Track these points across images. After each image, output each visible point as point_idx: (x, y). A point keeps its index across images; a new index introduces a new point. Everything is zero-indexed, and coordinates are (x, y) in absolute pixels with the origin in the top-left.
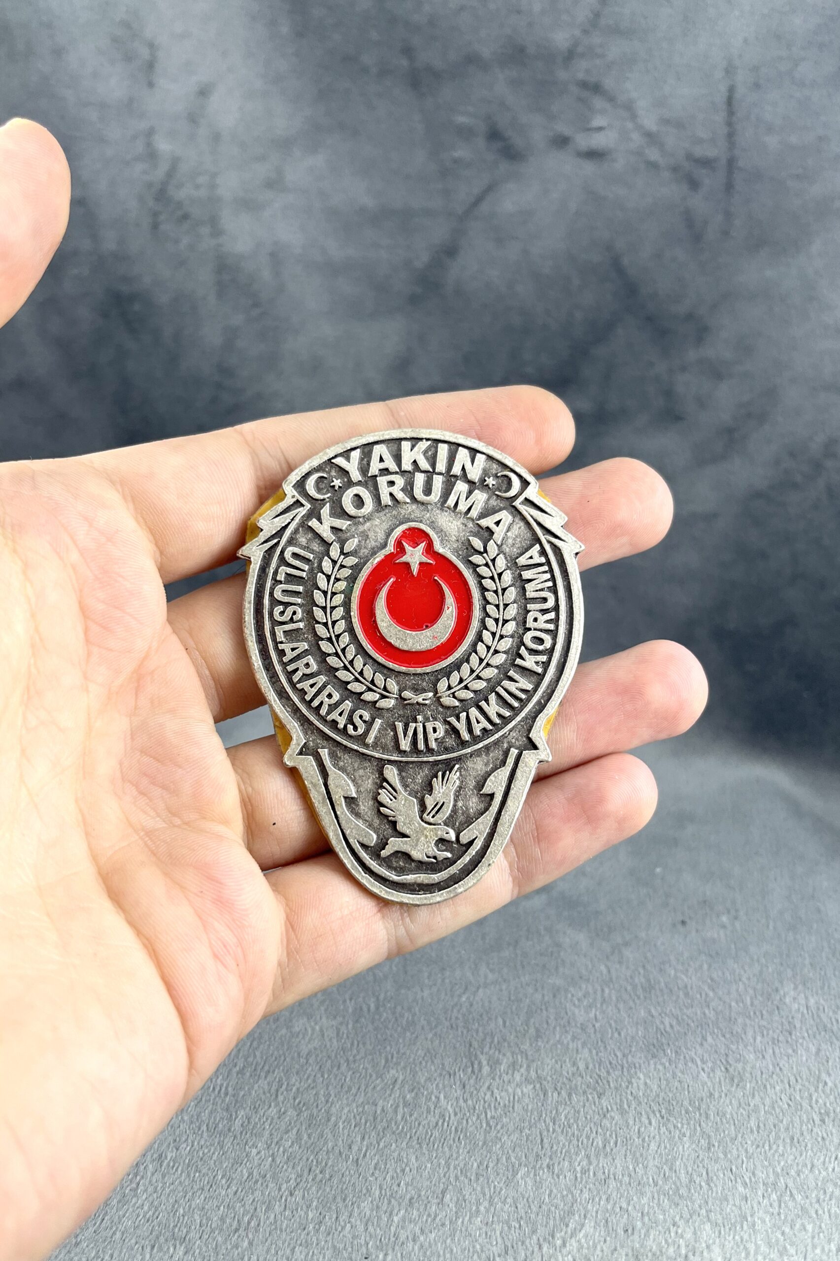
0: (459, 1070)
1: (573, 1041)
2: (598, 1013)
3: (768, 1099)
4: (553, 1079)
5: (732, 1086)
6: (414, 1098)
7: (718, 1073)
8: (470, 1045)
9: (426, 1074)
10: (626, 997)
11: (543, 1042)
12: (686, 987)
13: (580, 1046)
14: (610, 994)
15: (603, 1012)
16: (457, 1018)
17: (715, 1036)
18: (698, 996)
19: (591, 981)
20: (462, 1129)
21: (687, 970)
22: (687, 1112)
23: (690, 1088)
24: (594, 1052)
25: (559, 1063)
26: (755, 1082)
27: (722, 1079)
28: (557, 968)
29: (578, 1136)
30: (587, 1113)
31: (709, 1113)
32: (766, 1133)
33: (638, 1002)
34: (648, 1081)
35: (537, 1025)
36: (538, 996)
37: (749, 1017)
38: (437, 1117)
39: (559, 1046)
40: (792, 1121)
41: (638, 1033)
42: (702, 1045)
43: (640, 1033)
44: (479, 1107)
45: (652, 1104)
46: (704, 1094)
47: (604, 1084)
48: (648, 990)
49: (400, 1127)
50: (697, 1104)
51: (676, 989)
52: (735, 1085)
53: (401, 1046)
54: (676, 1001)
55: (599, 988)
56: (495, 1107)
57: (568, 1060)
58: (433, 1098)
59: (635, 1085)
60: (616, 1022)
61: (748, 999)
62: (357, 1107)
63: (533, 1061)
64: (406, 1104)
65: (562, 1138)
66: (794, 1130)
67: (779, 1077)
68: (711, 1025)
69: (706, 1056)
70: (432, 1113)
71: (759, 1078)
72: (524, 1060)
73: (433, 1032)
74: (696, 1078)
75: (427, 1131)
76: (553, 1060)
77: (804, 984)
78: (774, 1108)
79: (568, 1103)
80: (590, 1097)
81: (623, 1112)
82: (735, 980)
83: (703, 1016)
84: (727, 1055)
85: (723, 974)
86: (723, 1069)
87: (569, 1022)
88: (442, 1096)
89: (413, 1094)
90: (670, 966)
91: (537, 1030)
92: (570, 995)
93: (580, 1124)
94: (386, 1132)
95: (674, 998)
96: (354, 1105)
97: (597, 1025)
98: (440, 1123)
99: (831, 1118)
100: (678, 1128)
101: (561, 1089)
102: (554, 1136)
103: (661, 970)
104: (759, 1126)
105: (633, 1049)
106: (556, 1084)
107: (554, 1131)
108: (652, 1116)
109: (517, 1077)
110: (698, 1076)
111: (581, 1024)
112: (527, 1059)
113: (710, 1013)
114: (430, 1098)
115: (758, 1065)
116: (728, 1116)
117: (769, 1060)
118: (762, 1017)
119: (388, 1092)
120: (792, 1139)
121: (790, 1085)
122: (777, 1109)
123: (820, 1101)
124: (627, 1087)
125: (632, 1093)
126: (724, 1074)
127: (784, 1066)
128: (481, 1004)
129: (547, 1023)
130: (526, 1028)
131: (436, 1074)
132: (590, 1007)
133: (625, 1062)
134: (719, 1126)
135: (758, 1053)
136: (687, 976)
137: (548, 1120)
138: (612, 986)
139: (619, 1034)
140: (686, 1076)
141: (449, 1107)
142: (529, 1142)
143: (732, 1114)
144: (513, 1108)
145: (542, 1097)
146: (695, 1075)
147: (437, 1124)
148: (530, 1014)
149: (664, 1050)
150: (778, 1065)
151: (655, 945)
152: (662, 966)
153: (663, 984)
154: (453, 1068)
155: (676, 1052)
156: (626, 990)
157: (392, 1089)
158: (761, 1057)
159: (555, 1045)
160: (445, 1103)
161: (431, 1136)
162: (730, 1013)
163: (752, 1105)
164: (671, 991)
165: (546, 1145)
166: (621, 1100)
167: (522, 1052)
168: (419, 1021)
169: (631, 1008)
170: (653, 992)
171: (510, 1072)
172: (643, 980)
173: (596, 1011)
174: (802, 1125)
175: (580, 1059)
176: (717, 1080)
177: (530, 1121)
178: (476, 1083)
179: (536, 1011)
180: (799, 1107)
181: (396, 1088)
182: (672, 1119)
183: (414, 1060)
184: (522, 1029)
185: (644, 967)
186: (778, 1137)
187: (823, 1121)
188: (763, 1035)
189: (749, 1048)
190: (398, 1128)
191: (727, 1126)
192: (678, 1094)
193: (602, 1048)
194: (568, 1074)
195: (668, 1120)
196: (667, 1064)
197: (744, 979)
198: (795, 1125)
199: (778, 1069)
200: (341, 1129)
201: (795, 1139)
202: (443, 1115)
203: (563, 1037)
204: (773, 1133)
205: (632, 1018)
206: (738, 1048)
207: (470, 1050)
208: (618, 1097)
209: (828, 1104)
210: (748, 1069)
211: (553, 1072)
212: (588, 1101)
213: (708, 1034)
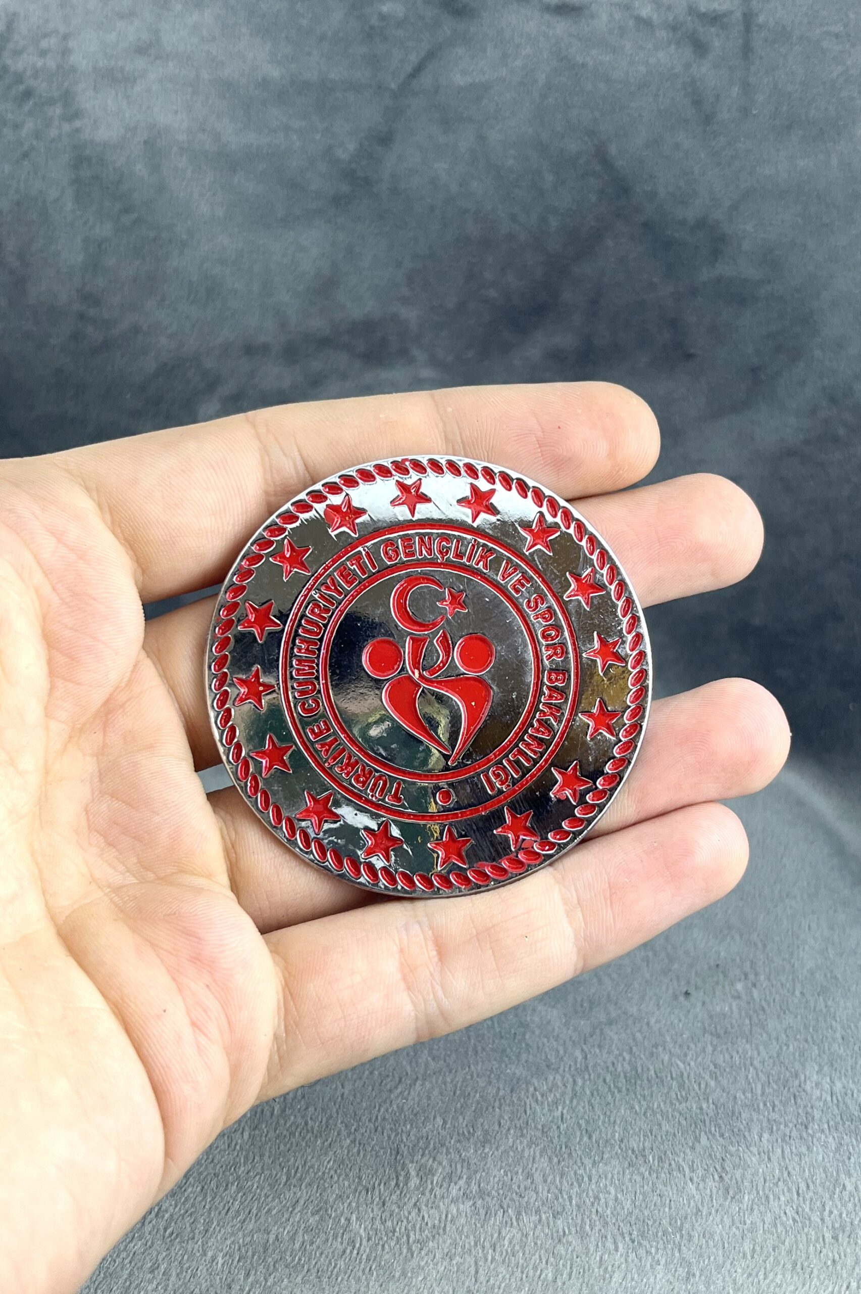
0: (379, 1185)
1: (530, 1148)
2: (565, 1111)
3: (769, 1215)
4: (499, 1194)
5: (726, 1199)
6: (318, 1223)
7: (710, 1183)
8: (398, 1153)
9: (337, 1192)
10: (604, 1089)
11: (491, 1149)
12: (682, 1075)
13: (538, 1153)
14: (583, 1087)
15: (573, 1109)
16: (384, 1119)
17: (710, 1137)
18: (696, 1087)
19: (561, 1070)
20: (375, 1257)
21: (686, 1055)
22: (665, 1233)
23: (672, 1202)
24: (555, 1160)
25: (509, 1174)
26: (755, 1192)
27: (714, 1191)
28: (518, 1056)
29: (523, 1265)
30: (538, 1237)
31: (692, 1234)
32: (763, 1257)
33: (618, 1096)
34: (619, 1196)
35: (486, 1127)
36: (492, 1090)
37: (758, 1110)
38: (345, 1243)
39: (511, 1154)
40: (796, 1242)
41: (614, 1136)
42: (693, 1148)
43: (617, 1135)
44: (400, 1229)
45: (621, 1225)
46: (689, 1211)
47: (564, 1200)
48: (633, 1081)
49: (297, 1258)
50: (679, 1223)
51: (669, 1078)
52: (729, 1198)
53: (309, 1158)
54: (668, 1093)
55: (571, 1080)
56: (420, 1229)
57: (520, 1171)
58: (343, 1220)
59: (603, 1200)
60: (588, 1122)
61: (759, 1087)
62: (244, 1236)
63: (476, 1172)
64: (307, 1230)
65: (502, 1269)
66: (799, 1253)
67: (787, 1185)
68: (707, 1123)
69: (697, 1162)
70: (339, 1240)
71: (760, 1188)
72: (465, 1170)
73: (352, 1137)
74: (681, 1191)
75: (330, 1261)
76: (502, 1171)
77: (832, 1065)
78: (775, 1226)
79: (515, 1223)
80: (544, 1216)
81: (583, 1235)
82: (745, 1065)
83: (698, 1111)
84: (723, 1160)
85: (732, 1057)
86: (716, 1177)
87: (527, 1124)
88: (354, 1217)
89: (317, 1218)
90: (664, 1049)
91: (486, 1133)
92: (531, 1089)
93: (527, 1252)
94: (277, 1266)
95: (666, 1091)
96: (240, 1234)
97: (563, 1127)
98: (348, 1251)
99: (847, 1234)
100: (651, 1253)
101: (508, 1207)
102: (492, 1267)
103: (652, 1054)
104: (754, 1250)
105: (606, 1156)
106: (502, 1201)
107: (493, 1259)
108: (619, 1238)
109: (454, 1191)
110: (684, 1188)
111: (542, 1126)
112: (468, 1169)
113: (708, 1107)
114: (339, 1219)
115: (761, 1170)
116: (716, 1238)
117: (776, 1164)
118: (773, 1109)
119: (286, 1216)
120: (795, 1264)
121: (798, 1194)
122: (779, 1225)
123: (835, 1212)
124: (593, 1204)
125: (597, 1211)
126: (717, 1184)
127: (794, 1169)
128: (417, 1099)
129: (500, 1124)
130: (471, 1130)
131: (348, 1191)
132: (556, 1103)
133: (594, 1172)
134: (704, 1250)
135: (763, 1154)
136: (684, 1063)
137: (487, 1244)
138: (587, 1077)
139: (590, 1137)
140: (669, 1188)
141: (362, 1231)
142: (459, 1273)
143: (721, 1235)
144: (444, 1230)
145: (483, 1217)
146: (680, 1188)
147: (344, 1252)
148: (478, 1113)
149: (644, 1156)
150: (786, 1168)
151: (648, 1024)
152: (655, 1050)
153: (652, 1073)
154: (371, 1183)
155: (660, 1158)
156: (605, 1081)
157: (291, 1213)
158: (766, 1159)
159: (505, 1152)
160: (357, 1226)
161: (335, 1267)
162: (733, 1107)
163: (748, 1222)
164: (662, 1082)
165: (482, 1278)
166: (582, 1219)
167: (463, 1160)
168: (335, 1125)
169: (608, 1104)
170: (639, 1082)
171: (445, 1185)
172: (627, 1067)
173: (563, 1108)
174: (808, 1246)
175: (536, 1169)
176: (708, 1191)
177: (463, 1247)
178: (400, 1199)
179: (487, 1109)
180: (807, 1222)
181: (296, 1211)
182: (645, 1243)
183: (324, 1173)
184: (466, 1133)
185: (631, 1051)
186: (777, 1262)
187: (835, 1238)
188: (772, 1131)
189: (751, 1149)
190: (293, 1260)
191: (714, 1250)
192: (656, 1211)
193: (566, 1156)
194: (519, 1187)
195: (640, 1244)
196: (647, 1172)
197: (755, 1062)
198: (801, 1246)
199: (786, 1174)
200: (220, 1265)
201: (799, 1264)
202: (353, 1241)
203: (518, 1141)
204: (772, 1258)
205: (609, 1117)
206: (738, 1150)
207: (396, 1159)
208: (579, 1217)
209: (844, 1215)
210: (749, 1176)
211: (500, 1186)
212: (540, 1221)
213: (703, 1133)
